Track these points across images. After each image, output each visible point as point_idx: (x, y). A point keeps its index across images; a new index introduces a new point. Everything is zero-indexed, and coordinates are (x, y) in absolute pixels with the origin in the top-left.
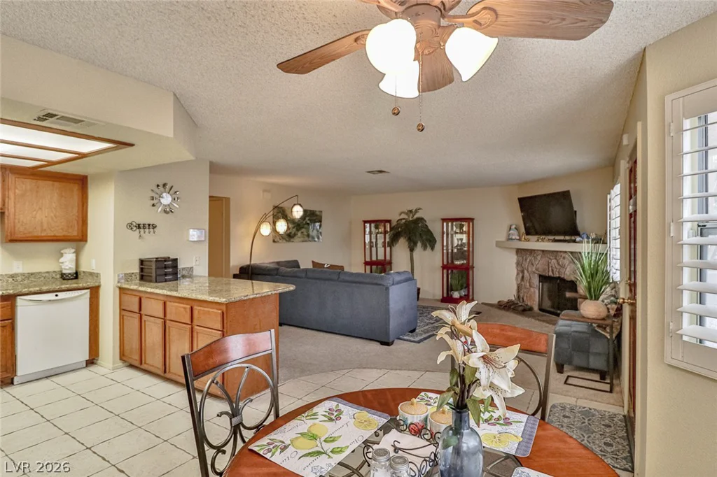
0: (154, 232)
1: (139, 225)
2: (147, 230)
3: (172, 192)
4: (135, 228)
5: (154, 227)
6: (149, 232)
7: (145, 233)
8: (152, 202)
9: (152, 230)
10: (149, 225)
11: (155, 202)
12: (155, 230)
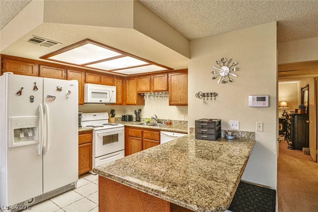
0: (215, 99)
1: (204, 94)
2: (210, 98)
3: (231, 64)
4: (201, 97)
5: (215, 95)
6: (211, 99)
7: (207, 99)
8: (213, 76)
9: (213, 98)
10: (211, 94)
11: (215, 75)
12: (217, 97)
